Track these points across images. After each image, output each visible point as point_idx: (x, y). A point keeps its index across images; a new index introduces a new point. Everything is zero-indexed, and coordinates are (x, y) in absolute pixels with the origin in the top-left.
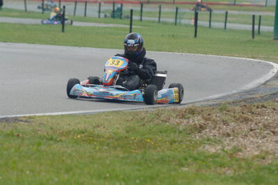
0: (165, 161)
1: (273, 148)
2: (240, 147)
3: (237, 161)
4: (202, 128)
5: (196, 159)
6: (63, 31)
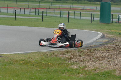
0: (56, 72)
1: (99, 66)
2: (86, 66)
3: (85, 71)
4: (71, 58)
5: (68, 71)
6: (15, 20)
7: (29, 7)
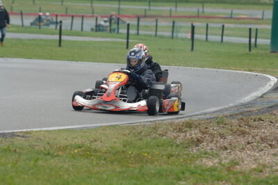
0: (162, 175)
1: (270, 161)
2: (237, 160)
3: (234, 174)
4: (199, 141)
5: (193, 173)
6: (60, 45)
7: (93, 13)
